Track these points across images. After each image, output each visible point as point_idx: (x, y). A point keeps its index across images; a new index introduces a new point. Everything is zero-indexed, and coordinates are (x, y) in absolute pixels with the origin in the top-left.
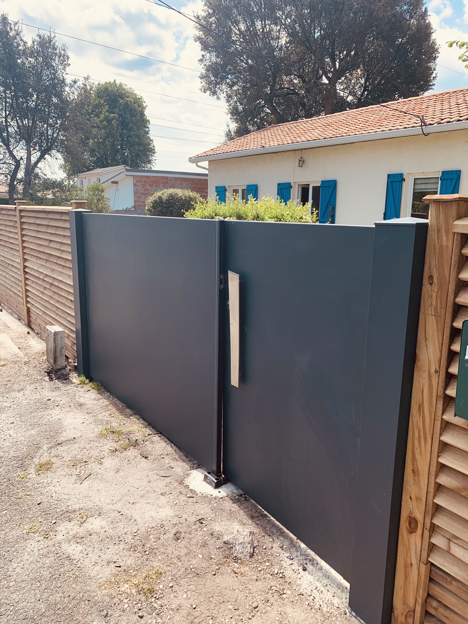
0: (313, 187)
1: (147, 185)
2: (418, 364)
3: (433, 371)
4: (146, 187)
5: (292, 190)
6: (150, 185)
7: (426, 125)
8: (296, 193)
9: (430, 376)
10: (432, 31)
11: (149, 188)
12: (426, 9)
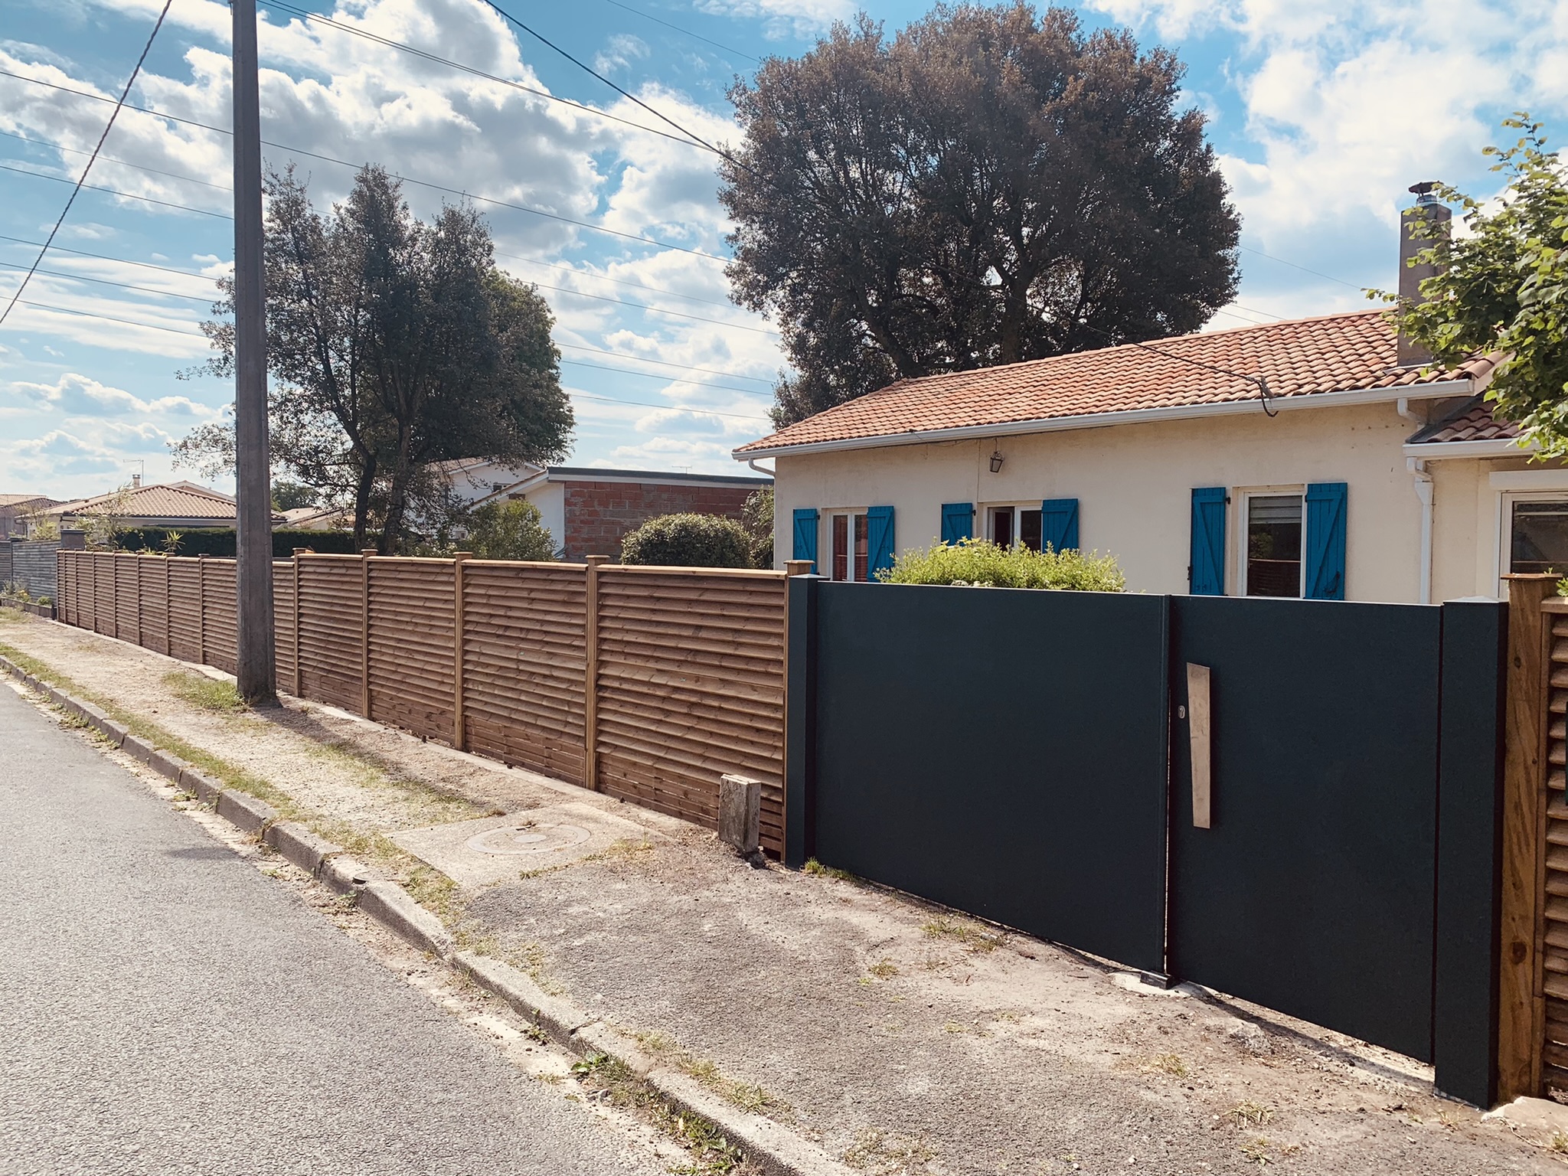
0: (1023, 512)
1: (596, 503)
2: (1510, 757)
3: (1530, 762)
4: (593, 506)
5: (975, 518)
6: (601, 504)
7: (1270, 396)
8: (983, 522)
9: (1526, 768)
10: (1224, 189)
12: (1208, 146)
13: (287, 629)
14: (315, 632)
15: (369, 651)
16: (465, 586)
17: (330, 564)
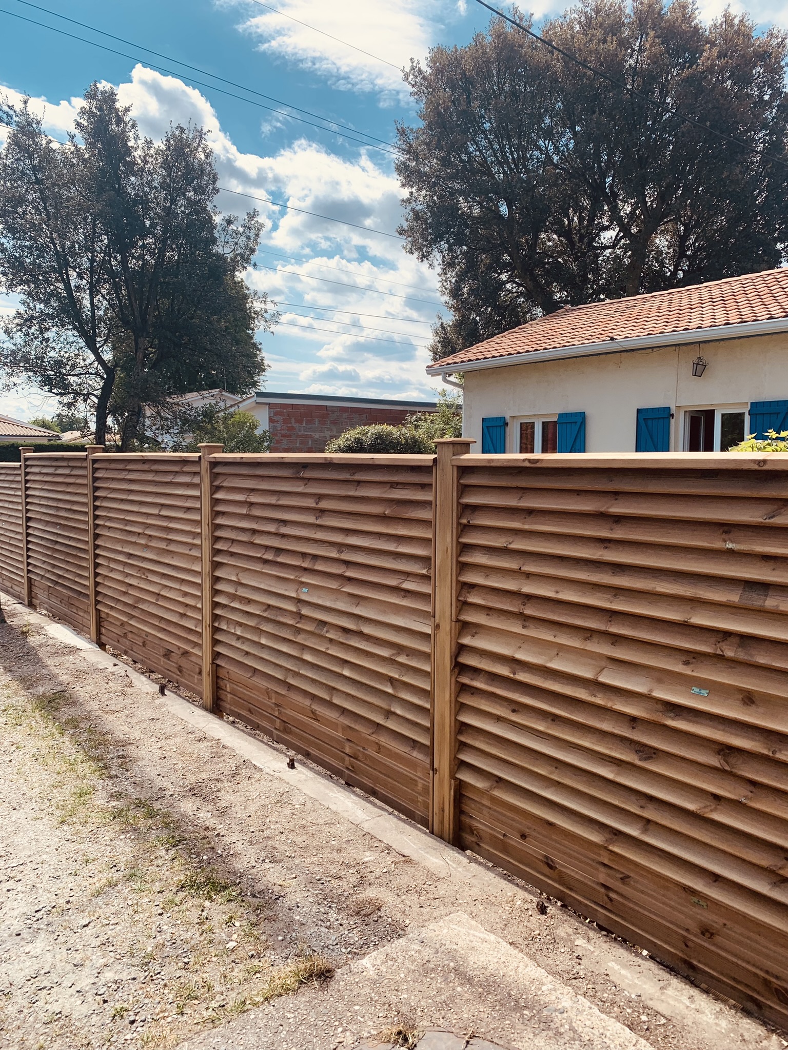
0: (723, 415)
1: (293, 420)
4: (291, 423)
5: (673, 421)
6: (297, 421)
8: (680, 425)
11: (296, 425)
13: (17, 533)
14: (42, 538)
15: (97, 565)
16: (216, 489)
17: (54, 464)
